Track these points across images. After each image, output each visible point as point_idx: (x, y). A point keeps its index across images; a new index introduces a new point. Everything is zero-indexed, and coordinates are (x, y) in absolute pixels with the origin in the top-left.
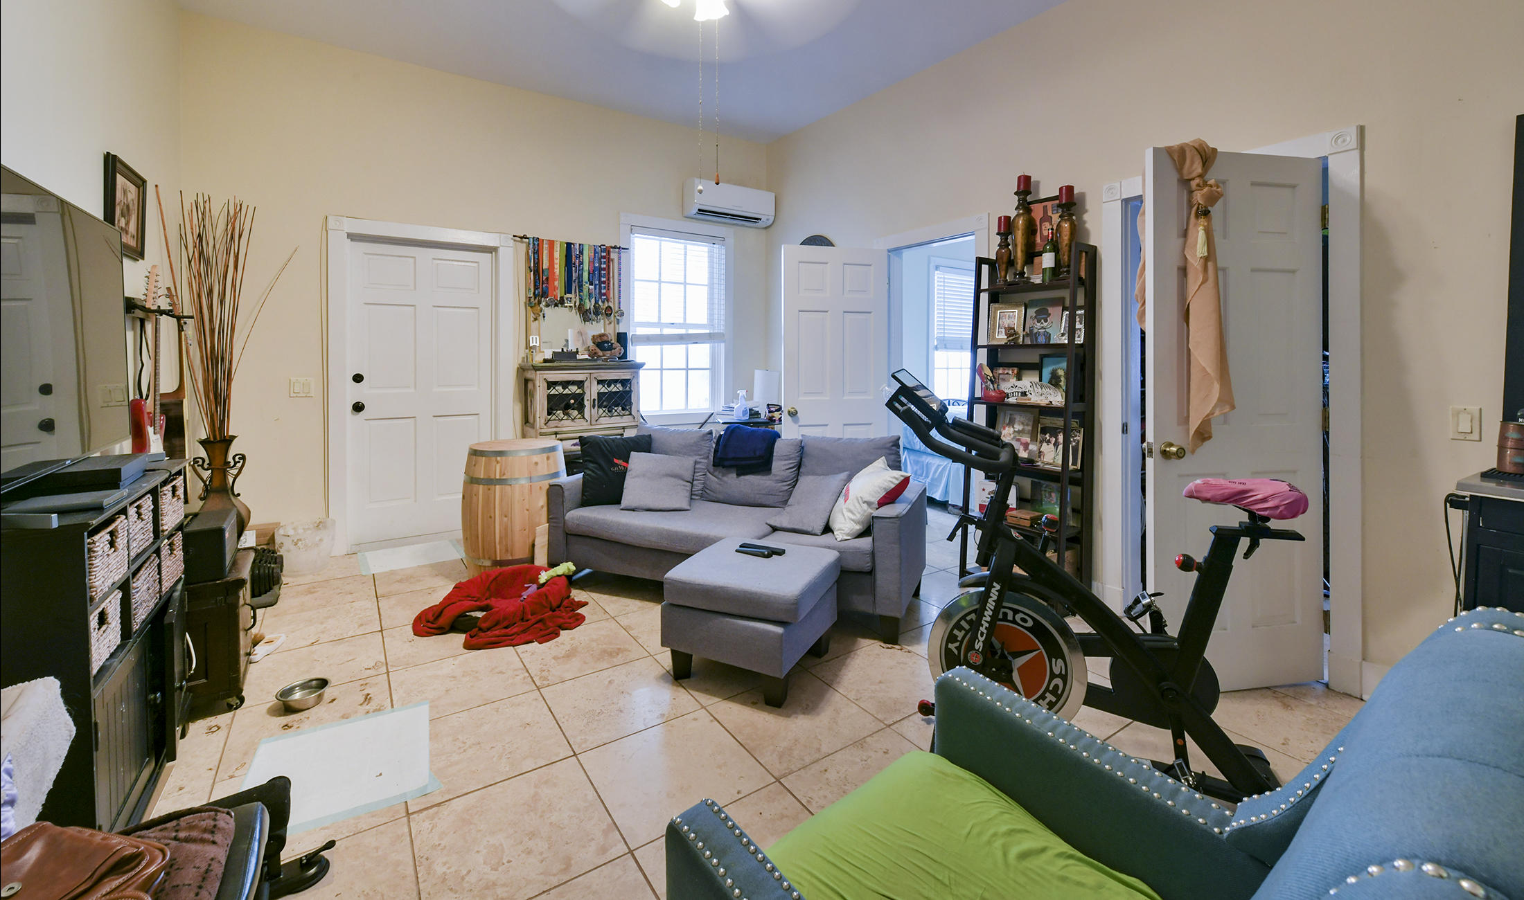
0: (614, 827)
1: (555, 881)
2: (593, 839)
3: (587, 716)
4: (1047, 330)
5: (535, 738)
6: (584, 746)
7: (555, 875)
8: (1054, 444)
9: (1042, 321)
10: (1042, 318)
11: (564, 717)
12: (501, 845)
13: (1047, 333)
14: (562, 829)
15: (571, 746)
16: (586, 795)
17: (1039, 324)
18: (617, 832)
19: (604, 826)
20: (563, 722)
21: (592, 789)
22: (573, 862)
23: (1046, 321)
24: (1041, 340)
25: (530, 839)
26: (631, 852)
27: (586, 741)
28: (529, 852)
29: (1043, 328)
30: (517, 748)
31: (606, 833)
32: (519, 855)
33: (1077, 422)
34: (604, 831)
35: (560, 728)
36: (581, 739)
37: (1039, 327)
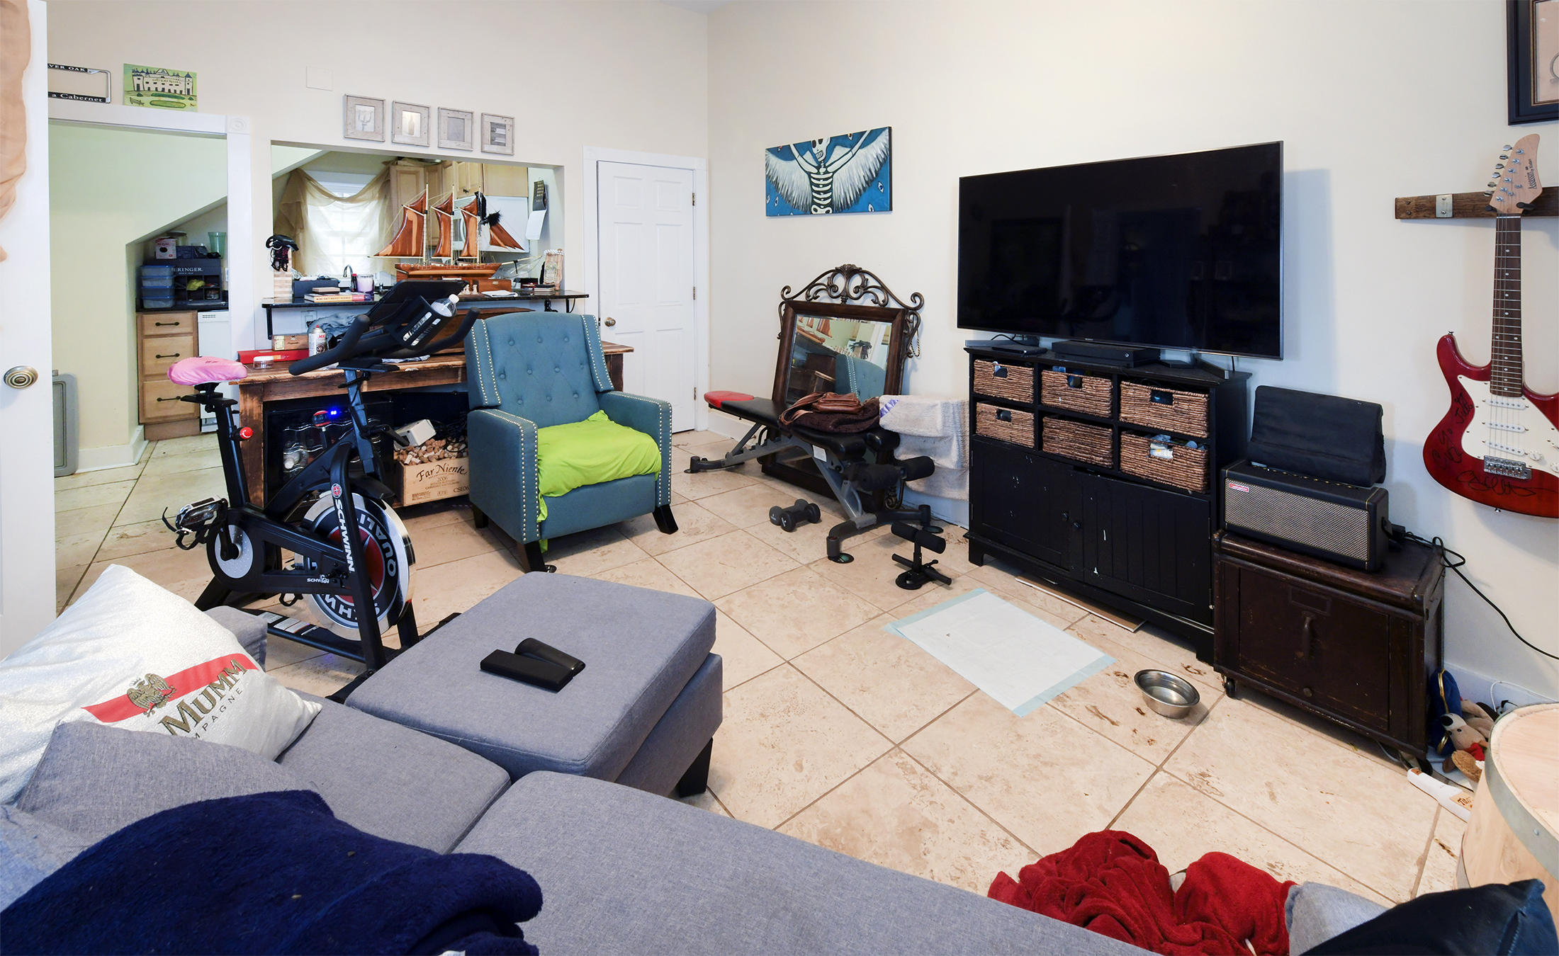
6: (784, 671)
15: (799, 671)
27: (785, 676)
36: (791, 678)
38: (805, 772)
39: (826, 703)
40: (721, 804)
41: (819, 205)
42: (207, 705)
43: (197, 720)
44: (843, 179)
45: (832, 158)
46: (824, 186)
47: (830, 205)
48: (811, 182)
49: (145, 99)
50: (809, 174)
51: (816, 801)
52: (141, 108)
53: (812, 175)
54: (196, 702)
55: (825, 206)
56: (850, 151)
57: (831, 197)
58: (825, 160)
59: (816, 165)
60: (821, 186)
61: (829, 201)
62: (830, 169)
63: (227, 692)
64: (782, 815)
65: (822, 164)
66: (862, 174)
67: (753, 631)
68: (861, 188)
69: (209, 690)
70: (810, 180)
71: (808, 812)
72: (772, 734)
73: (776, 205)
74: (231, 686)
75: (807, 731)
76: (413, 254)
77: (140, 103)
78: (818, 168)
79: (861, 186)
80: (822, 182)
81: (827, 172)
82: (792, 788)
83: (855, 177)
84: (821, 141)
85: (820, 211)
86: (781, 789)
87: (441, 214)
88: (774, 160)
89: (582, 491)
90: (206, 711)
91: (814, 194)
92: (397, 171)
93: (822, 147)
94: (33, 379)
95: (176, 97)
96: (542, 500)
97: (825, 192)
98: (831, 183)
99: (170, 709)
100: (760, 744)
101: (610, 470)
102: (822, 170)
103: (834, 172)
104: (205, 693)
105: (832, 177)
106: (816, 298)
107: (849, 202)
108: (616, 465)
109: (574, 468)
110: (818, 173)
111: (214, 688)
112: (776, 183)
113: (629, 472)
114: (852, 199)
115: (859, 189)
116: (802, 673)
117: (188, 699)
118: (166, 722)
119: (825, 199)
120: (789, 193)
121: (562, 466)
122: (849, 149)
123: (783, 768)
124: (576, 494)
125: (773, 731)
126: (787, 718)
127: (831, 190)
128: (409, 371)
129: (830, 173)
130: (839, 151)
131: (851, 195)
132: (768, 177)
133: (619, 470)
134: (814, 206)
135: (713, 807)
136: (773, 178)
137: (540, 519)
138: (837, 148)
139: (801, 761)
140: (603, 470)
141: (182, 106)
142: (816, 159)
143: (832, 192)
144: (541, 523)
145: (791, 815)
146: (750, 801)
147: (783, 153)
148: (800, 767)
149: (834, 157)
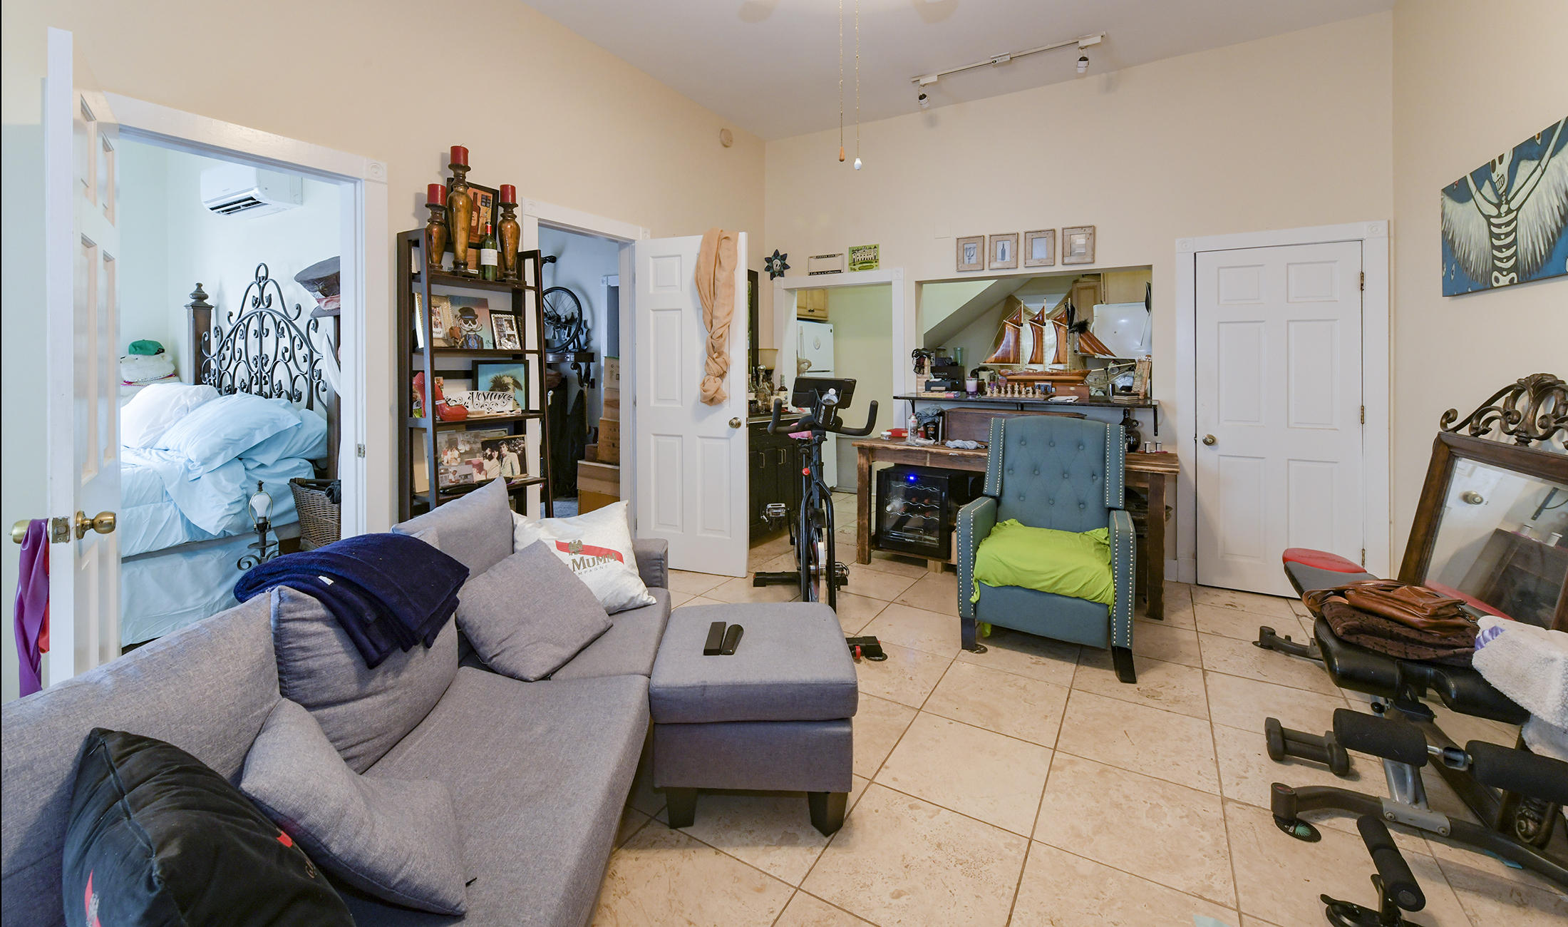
0: (1052, 767)
1: (1117, 771)
2: (1073, 772)
3: (976, 872)
4: (477, 333)
5: (1057, 895)
6: (1015, 842)
7: (1115, 773)
8: (497, 458)
9: (470, 322)
10: (470, 319)
11: (1003, 895)
12: (1147, 817)
13: (479, 336)
14: (1091, 793)
15: (1027, 853)
16: (1053, 800)
17: (467, 326)
18: (1053, 763)
19: (1058, 773)
20: (1010, 888)
21: (1044, 800)
22: (1098, 771)
23: (475, 323)
24: (473, 344)
25: (1121, 804)
26: (1055, 749)
27: (1008, 846)
28: (1126, 797)
29: (472, 330)
30: (1086, 898)
31: (1061, 769)
32: (1136, 800)
33: (505, 431)
34: (1061, 771)
35: (1019, 884)
36: (1010, 850)
37: (468, 330)
38: (894, 902)
39: (1000, 892)
40: (822, 853)
41: (1500, 270)
42: (591, 564)
43: (585, 567)
44: (1530, 219)
45: (1515, 184)
46: (1507, 235)
47: (1514, 268)
48: (1491, 232)
49: (857, 267)
50: (1488, 217)
51: (866, 921)
52: (855, 272)
53: (1492, 220)
54: (588, 560)
55: (1509, 270)
56: (1539, 164)
57: (1515, 253)
58: (1507, 190)
59: (1496, 201)
60: (1503, 237)
61: (1512, 262)
62: (1514, 205)
63: (601, 564)
64: (835, 898)
65: (1504, 198)
66: (1556, 203)
67: (1048, 798)
68: (1555, 231)
69: (595, 559)
70: (1490, 228)
71: (850, 918)
72: (922, 860)
73: (1452, 277)
74: (605, 562)
75: (947, 887)
76: (1011, 361)
77: (855, 270)
78: (1498, 206)
79: (1554, 227)
80: (1504, 230)
81: (1509, 211)
82: (869, 897)
83: (1546, 211)
84: (1501, 158)
85: (1504, 280)
86: (863, 889)
87: (1034, 325)
88: (1450, 204)
89: (1016, 591)
90: (589, 566)
91: (1496, 253)
92: (1078, 288)
93: (1502, 169)
94: (739, 425)
95: (869, 262)
96: (976, 585)
97: (1508, 247)
98: (1515, 230)
99: (577, 557)
100: (904, 856)
101: (1047, 580)
102: (1504, 208)
103: (1518, 209)
104: (593, 559)
105: (1516, 218)
106: (1485, 432)
107: (1539, 260)
108: (1051, 578)
109: (1007, 566)
110: (1499, 216)
111: (598, 559)
112: (1452, 241)
113: (1070, 591)
114: (1543, 253)
115: (1552, 233)
116: (1026, 857)
117: (586, 557)
118: (574, 561)
119: (1509, 258)
120: (1466, 255)
121: (995, 559)
122: (1537, 162)
123: (886, 883)
124: (1007, 590)
125: (926, 860)
126: (952, 865)
127: (1515, 242)
128: (951, 456)
129: (1514, 211)
130: (1525, 168)
131: (1542, 247)
132: (1444, 233)
133: (1056, 583)
134: (1496, 274)
135: (817, 848)
136: (1449, 235)
137: (974, 599)
138: (1522, 164)
139: (905, 894)
140: (1037, 578)
141: (871, 267)
142: (1495, 190)
143: (1516, 245)
144: (975, 605)
145: (839, 906)
146: (836, 870)
147: (1458, 192)
148: (898, 895)
149: (1519, 181)
